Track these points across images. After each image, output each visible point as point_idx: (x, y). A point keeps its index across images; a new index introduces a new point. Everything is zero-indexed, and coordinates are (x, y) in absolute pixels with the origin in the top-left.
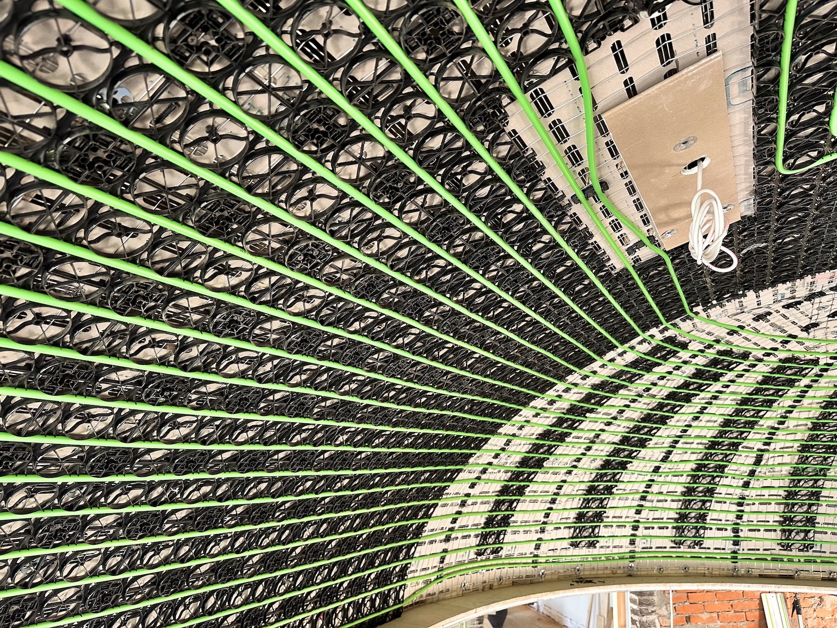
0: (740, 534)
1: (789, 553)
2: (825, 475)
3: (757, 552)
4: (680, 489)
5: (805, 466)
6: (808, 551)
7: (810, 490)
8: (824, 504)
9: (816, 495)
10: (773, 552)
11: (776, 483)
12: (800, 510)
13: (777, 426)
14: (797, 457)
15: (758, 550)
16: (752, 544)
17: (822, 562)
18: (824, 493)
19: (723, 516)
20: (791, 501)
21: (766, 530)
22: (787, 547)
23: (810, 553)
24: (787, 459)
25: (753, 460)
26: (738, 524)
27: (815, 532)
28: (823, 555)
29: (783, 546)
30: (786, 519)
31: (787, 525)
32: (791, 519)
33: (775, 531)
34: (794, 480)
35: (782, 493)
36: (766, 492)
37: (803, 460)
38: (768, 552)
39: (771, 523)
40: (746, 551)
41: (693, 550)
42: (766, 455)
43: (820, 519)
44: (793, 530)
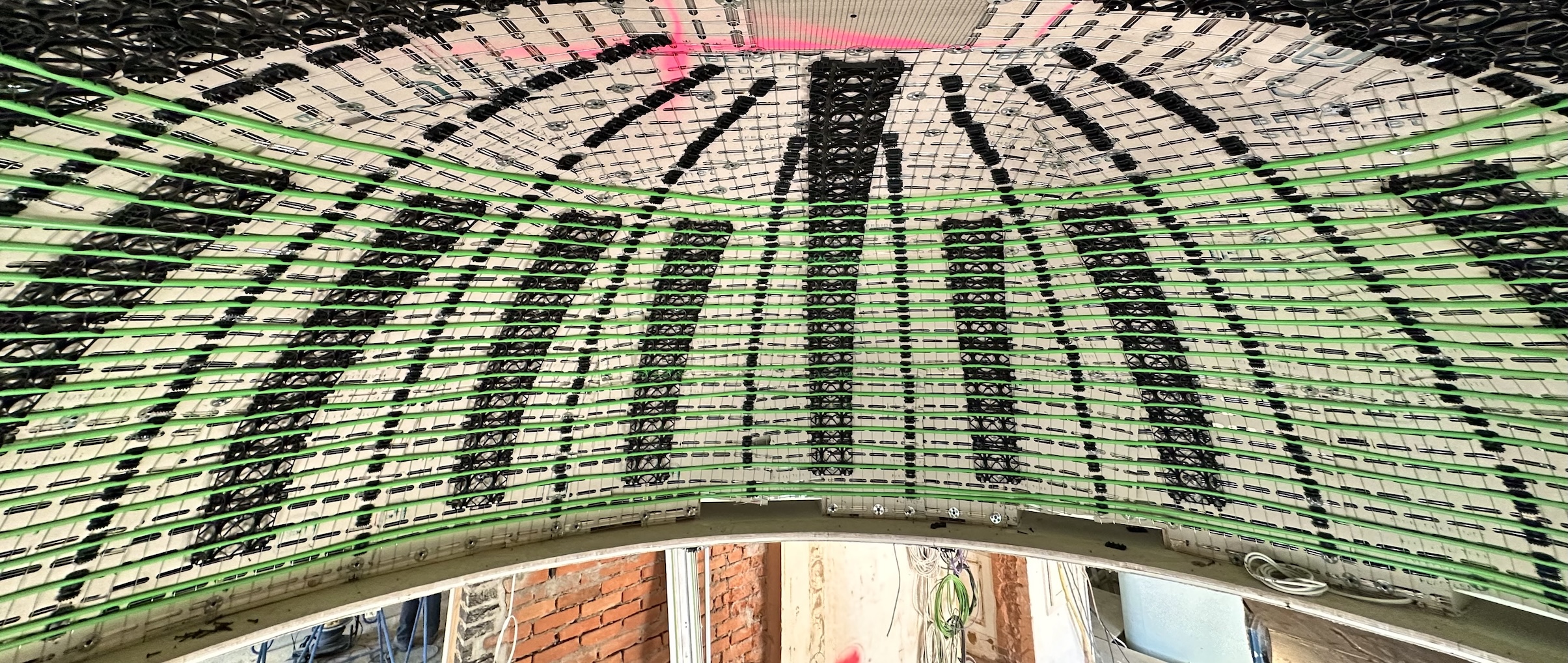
0: (568, 472)
1: (638, 490)
2: (679, 379)
3: (592, 495)
4: (459, 420)
5: (652, 369)
6: (661, 483)
7: (664, 399)
8: (683, 417)
9: (672, 406)
10: (615, 491)
11: (617, 395)
12: (652, 428)
13: (598, 316)
14: (639, 357)
15: (594, 491)
16: (585, 485)
17: (679, 496)
18: (682, 402)
19: (539, 450)
20: (639, 418)
21: (605, 462)
22: (637, 481)
23: (665, 485)
24: (626, 360)
25: (575, 366)
26: (565, 458)
27: (673, 456)
28: (681, 485)
29: (628, 482)
30: (632, 442)
31: (635, 451)
32: (640, 442)
33: (619, 460)
34: (640, 389)
35: (626, 406)
36: (604, 408)
37: (647, 362)
38: (609, 493)
39: (613, 450)
40: (574, 497)
41: (486, 510)
42: (594, 358)
43: (678, 438)
44: (642, 457)
